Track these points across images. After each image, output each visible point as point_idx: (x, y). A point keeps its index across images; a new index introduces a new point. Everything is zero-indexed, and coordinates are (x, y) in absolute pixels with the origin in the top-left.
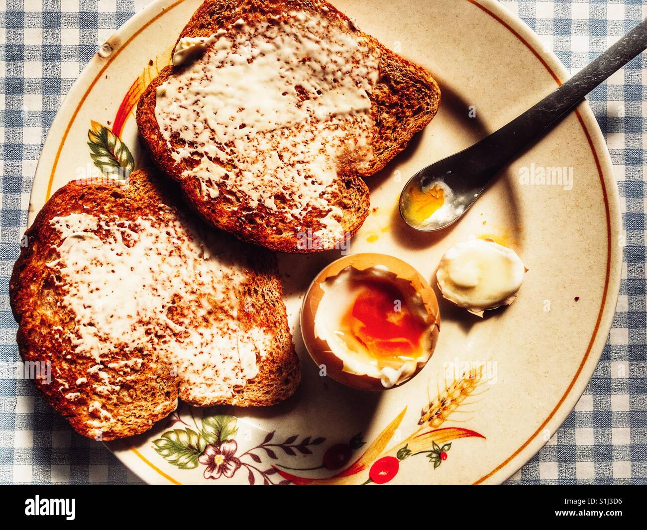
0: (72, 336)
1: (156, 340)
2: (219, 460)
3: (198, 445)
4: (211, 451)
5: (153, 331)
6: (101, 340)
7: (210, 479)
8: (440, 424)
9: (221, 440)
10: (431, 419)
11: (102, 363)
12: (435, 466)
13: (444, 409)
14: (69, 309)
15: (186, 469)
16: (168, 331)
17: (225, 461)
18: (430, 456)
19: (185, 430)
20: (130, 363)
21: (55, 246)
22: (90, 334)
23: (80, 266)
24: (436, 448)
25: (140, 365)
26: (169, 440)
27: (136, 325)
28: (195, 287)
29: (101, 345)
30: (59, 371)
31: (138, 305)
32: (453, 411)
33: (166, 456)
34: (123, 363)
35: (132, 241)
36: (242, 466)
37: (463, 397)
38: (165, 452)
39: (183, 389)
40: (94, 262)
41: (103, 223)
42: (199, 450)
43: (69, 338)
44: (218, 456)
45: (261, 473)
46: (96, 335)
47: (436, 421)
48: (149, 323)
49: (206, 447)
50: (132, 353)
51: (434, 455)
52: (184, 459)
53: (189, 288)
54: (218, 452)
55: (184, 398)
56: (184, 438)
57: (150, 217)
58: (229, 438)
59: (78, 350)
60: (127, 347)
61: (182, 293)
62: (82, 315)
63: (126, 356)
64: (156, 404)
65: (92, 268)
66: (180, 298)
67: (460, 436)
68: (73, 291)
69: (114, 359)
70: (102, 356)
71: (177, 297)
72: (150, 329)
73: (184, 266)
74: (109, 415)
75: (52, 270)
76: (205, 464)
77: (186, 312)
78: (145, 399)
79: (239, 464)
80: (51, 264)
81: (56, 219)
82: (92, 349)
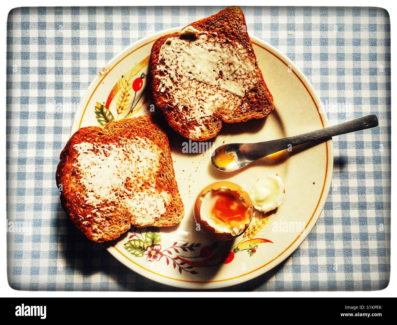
0: (85, 197)
1: (120, 198)
2: (153, 253)
3: (144, 246)
4: (149, 249)
5: (118, 194)
6: (96, 198)
7: (150, 261)
8: (253, 237)
9: (154, 244)
10: (249, 235)
11: (97, 208)
12: (251, 256)
13: (255, 230)
14: (83, 184)
15: (138, 257)
16: (125, 194)
17: (156, 253)
18: (248, 251)
19: (138, 239)
20: (110, 208)
21: (76, 157)
22: (92, 195)
23: (87, 166)
24: (251, 247)
25: (114, 209)
26: (131, 244)
27: (112, 191)
28: (136, 174)
29: (97, 200)
30: (79, 212)
31: (111, 182)
32: (259, 231)
33: (129, 251)
34: (106, 208)
35: (108, 154)
36: (163, 256)
37: (263, 225)
38: (129, 249)
39: (132, 219)
40: (92, 164)
41: (95, 146)
42: (144, 249)
43: (83, 197)
44: (153, 251)
45: (172, 259)
46: (94, 196)
47: (251, 236)
48: (117, 190)
49: (147, 247)
50: (110, 204)
51: (250, 251)
52: (137, 252)
53: (133, 175)
54: (153, 250)
55: (133, 223)
56: (137, 243)
57: (115, 143)
58: (157, 243)
59: (87, 203)
60: (108, 201)
61: (130, 177)
62: (88, 187)
63: (107, 205)
64: (121, 226)
65: (92, 166)
66: (130, 179)
67: (262, 242)
68: (84, 176)
69: (103, 207)
70: (97, 205)
71: (128, 178)
72: (117, 193)
73: (131, 164)
74: (101, 231)
75: (75, 167)
76: (147, 255)
77: (132, 185)
78: (116, 224)
79: (162, 255)
80: (74, 165)
81: (76, 145)
82: (93, 202)
